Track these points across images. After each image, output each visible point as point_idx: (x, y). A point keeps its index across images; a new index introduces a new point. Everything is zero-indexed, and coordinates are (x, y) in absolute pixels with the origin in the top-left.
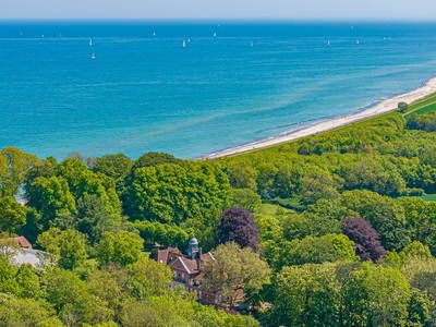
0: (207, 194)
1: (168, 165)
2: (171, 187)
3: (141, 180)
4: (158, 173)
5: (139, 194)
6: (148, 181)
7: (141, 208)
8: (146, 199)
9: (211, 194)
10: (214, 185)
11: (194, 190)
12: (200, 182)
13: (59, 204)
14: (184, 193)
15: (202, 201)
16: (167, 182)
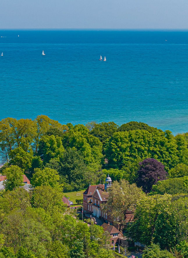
0: (167, 153)
1: (139, 131)
2: (139, 146)
3: (117, 140)
4: (130, 136)
5: (114, 150)
6: (121, 141)
7: (115, 160)
8: (119, 154)
9: (170, 153)
10: (173, 147)
11: (157, 149)
12: (162, 144)
13: (53, 154)
14: (149, 151)
15: (163, 157)
16: (136, 142)
